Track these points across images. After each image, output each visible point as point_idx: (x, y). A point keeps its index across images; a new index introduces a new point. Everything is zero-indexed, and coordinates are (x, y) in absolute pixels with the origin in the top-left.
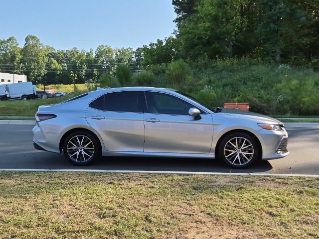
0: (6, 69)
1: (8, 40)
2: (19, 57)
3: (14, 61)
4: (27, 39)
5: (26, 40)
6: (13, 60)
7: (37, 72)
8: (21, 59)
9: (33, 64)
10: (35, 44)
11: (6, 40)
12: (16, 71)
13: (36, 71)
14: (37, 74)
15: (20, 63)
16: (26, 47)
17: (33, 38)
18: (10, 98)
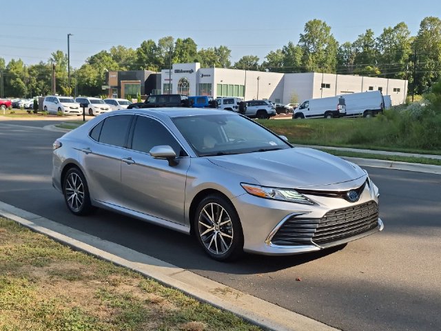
0: (388, 71)
1: (395, 28)
2: (408, 51)
3: (401, 58)
4: (423, 24)
5: (421, 25)
6: (398, 57)
7: (434, 74)
8: (410, 56)
9: (429, 61)
10: (435, 29)
11: (393, 28)
12: (401, 73)
13: (432, 72)
14: (433, 77)
15: (409, 61)
16: (420, 37)
17: (432, 20)
18: (344, 115)
